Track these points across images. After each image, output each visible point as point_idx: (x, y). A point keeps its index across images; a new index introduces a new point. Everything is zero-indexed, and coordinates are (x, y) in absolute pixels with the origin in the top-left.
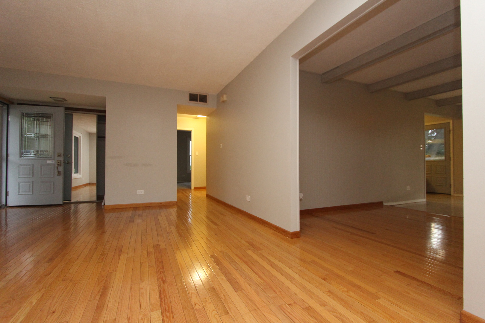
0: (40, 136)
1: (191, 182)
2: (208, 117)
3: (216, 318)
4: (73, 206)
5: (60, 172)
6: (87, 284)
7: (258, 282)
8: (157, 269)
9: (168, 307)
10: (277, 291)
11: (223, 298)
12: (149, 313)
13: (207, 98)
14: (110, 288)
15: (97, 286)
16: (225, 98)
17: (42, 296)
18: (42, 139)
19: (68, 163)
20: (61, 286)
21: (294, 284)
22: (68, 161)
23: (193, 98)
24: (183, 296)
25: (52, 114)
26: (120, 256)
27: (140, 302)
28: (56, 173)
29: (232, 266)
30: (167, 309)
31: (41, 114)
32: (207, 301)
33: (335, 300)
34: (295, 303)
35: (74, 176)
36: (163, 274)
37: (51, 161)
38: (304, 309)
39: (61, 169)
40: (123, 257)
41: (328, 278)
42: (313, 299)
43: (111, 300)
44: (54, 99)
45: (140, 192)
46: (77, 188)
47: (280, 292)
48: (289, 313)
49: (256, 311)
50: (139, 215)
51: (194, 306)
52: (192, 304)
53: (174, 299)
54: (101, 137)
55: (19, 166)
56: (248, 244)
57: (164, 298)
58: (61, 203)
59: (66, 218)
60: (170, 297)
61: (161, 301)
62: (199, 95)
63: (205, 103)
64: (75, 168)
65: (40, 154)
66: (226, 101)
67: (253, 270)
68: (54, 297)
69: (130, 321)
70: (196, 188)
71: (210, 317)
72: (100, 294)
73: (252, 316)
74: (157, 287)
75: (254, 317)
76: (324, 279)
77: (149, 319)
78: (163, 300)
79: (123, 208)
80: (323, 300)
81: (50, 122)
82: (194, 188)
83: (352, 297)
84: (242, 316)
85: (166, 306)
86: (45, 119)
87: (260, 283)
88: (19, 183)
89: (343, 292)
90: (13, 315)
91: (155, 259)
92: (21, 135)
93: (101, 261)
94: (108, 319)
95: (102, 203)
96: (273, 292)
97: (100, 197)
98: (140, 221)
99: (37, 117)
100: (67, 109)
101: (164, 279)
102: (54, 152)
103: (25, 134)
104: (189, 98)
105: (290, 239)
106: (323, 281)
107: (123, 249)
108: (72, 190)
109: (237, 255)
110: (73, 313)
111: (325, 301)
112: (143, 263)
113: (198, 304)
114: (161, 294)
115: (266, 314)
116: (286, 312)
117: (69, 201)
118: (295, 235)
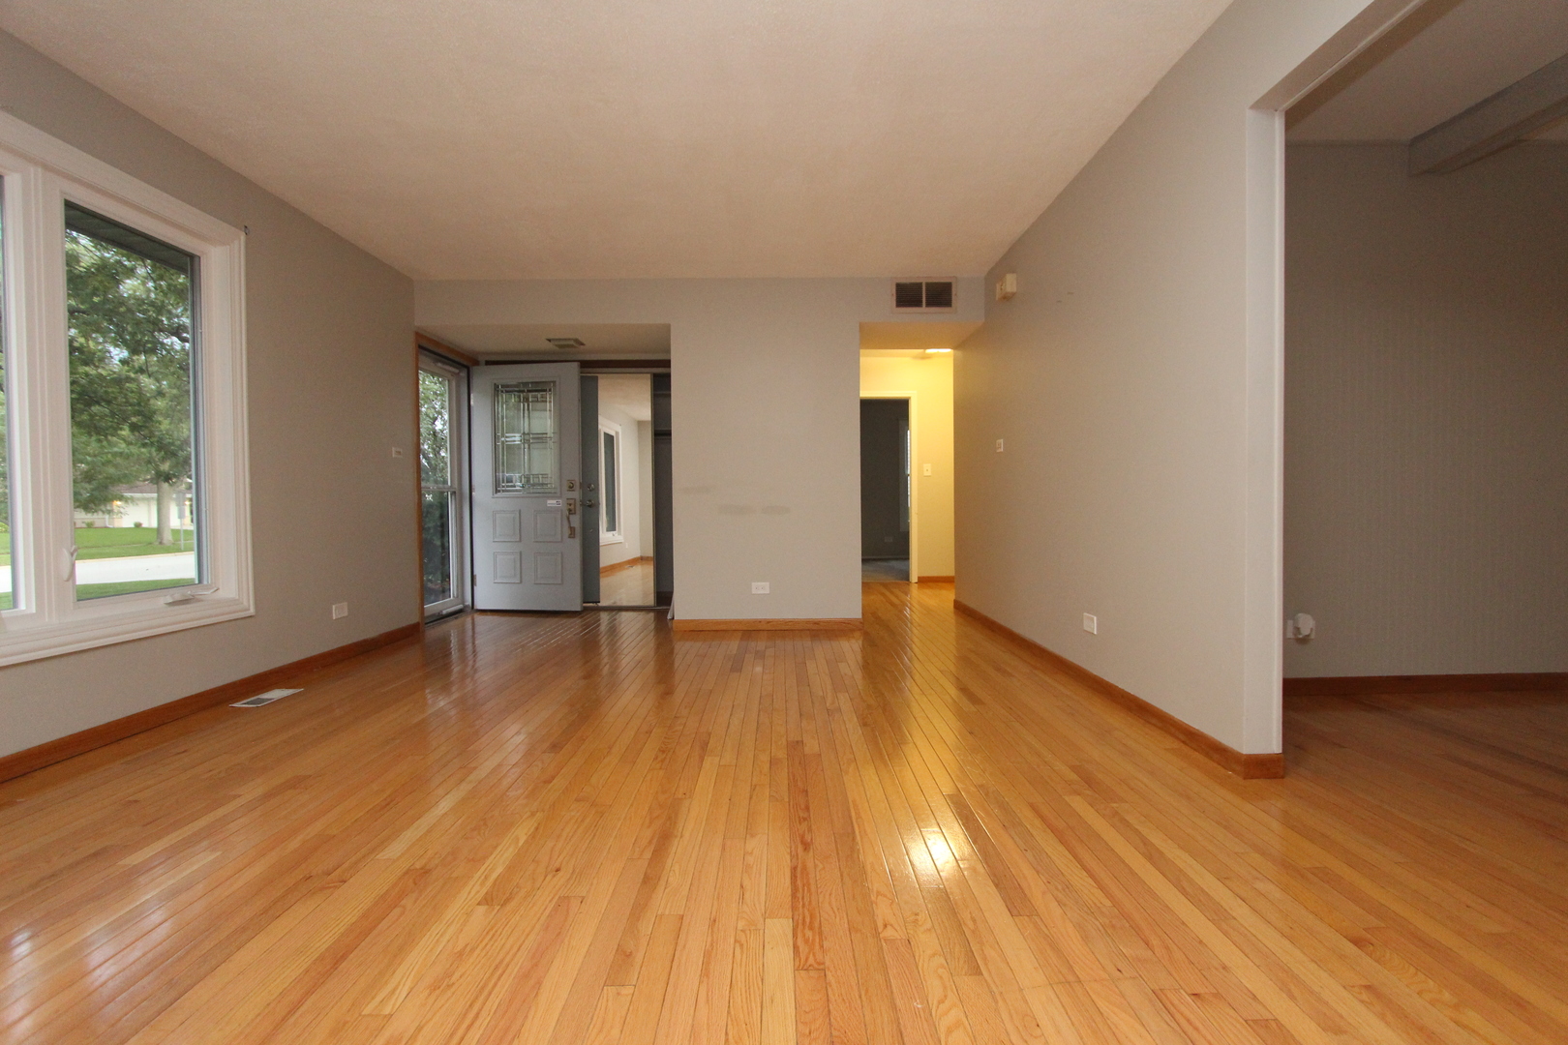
0: (533, 439)
1: (908, 559)
2: (959, 353)
3: (941, 977)
4: (604, 617)
5: (574, 528)
6: (625, 818)
7: (1091, 903)
8: (792, 811)
9: (812, 916)
10: (1155, 942)
11: (970, 924)
12: (762, 920)
13: (954, 293)
14: (676, 837)
15: (649, 827)
16: (1011, 284)
17: (537, 829)
18: (536, 446)
19: (590, 506)
20: (573, 814)
21: (1226, 934)
22: (590, 501)
23: (908, 295)
24: (854, 897)
25: (554, 382)
26: (702, 759)
27: (742, 886)
28: (567, 532)
29: (1013, 838)
30: (808, 920)
31: (532, 383)
32: (920, 923)
33: (1387, 1023)
34: (1217, 995)
35: (605, 537)
36: (804, 826)
37: (555, 502)
38: (1251, 1023)
39: (576, 520)
40: (710, 763)
41: (1374, 940)
42: (1292, 997)
43: (676, 868)
44: (557, 343)
45: (761, 588)
46: (613, 568)
47: (1167, 948)
48: (1188, 1021)
49: (1070, 986)
50: (757, 652)
51: (880, 930)
52: (875, 922)
53: (827, 897)
54: (661, 434)
55: (495, 513)
56: (1074, 776)
57: (803, 890)
58: (579, 609)
59: (589, 645)
60: (819, 891)
61: (794, 895)
62: (927, 284)
63: (946, 309)
64: (607, 514)
65: (534, 485)
66: (1014, 294)
67: (1080, 861)
68: (559, 836)
69: (715, 929)
70: (924, 581)
71: (923, 972)
72: (652, 847)
73: (1056, 1000)
74: (788, 857)
75: (1061, 1002)
76: (1357, 942)
77: (761, 935)
78: (800, 895)
79: (717, 631)
80: (1336, 1011)
81: (550, 402)
82: (919, 578)
83: (1474, 1031)
84: (1021, 990)
85: (806, 911)
86: (539, 396)
87: (1099, 905)
88: (495, 555)
89: (1432, 1003)
90: (485, 858)
91: (789, 779)
92: (496, 438)
93: (658, 766)
94: (667, 912)
95: (667, 611)
96: (1143, 944)
97: (664, 596)
98: (758, 669)
99: (523, 391)
100: (585, 365)
101: (808, 838)
102: (561, 477)
103: (503, 436)
104: (895, 298)
105: (1239, 780)
106: (1350, 948)
107: (711, 742)
108: (601, 575)
109: (1033, 807)
110: (595, 882)
111: (1341, 1016)
112: (758, 787)
113: (891, 925)
114: (796, 877)
115: (1100, 1004)
116: (1178, 1016)
117: (594, 605)
118: (1260, 768)
